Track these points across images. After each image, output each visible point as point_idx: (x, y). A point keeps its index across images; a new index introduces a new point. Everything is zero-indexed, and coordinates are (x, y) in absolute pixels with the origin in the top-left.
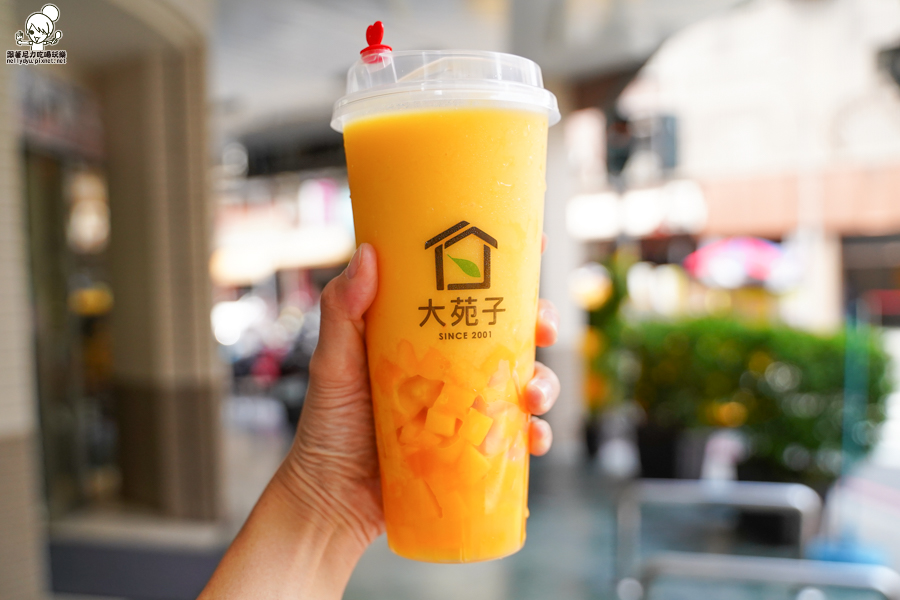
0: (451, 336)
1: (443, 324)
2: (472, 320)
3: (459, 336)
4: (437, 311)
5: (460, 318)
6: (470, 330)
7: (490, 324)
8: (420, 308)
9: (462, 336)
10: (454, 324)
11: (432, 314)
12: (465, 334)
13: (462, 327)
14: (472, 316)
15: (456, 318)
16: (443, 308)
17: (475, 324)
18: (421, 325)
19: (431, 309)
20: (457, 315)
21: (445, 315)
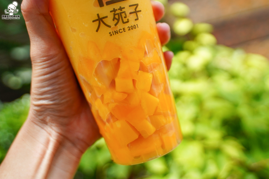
0: (116, 32)
1: (109, 27)
2: (125, 20)
3: (121, 31)
4: (103, 20)
5: (118, 20)
6: (126, 26)
7: (136, 20)
8: (93, 21)
9: (122, 30)
10: (116, 25)
11: (101, 23)
12: (124, 29)
13: (120, 26)
14: (125, 17)
15: (116, 21)
16: (106, 17)
17: (128, 22)
18: (97, 31)
19: (100, 20)
20: (116, 19)
21: (109, 21)
